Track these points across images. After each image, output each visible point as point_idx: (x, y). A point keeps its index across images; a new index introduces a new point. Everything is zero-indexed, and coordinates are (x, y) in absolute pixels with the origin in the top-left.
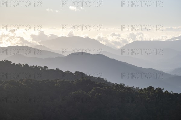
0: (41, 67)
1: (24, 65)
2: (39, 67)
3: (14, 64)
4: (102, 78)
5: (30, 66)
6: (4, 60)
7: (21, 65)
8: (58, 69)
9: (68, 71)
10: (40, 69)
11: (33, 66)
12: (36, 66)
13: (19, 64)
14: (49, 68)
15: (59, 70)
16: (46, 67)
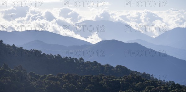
0: (76, 59)
1: (56, 56)
2: (73, 58)
3: (44, 54)
4: (148, 74)
5: (63, 57)
6: (33, 50)
7: (53, 56)
8: (96, 61)
9: (108, 65)
10: (75, 61)
11: (67, 57)
12: (70, 57)
13: (51, 54)
14: (85, 61)
15: (97, 63)
16: (81, 59)
